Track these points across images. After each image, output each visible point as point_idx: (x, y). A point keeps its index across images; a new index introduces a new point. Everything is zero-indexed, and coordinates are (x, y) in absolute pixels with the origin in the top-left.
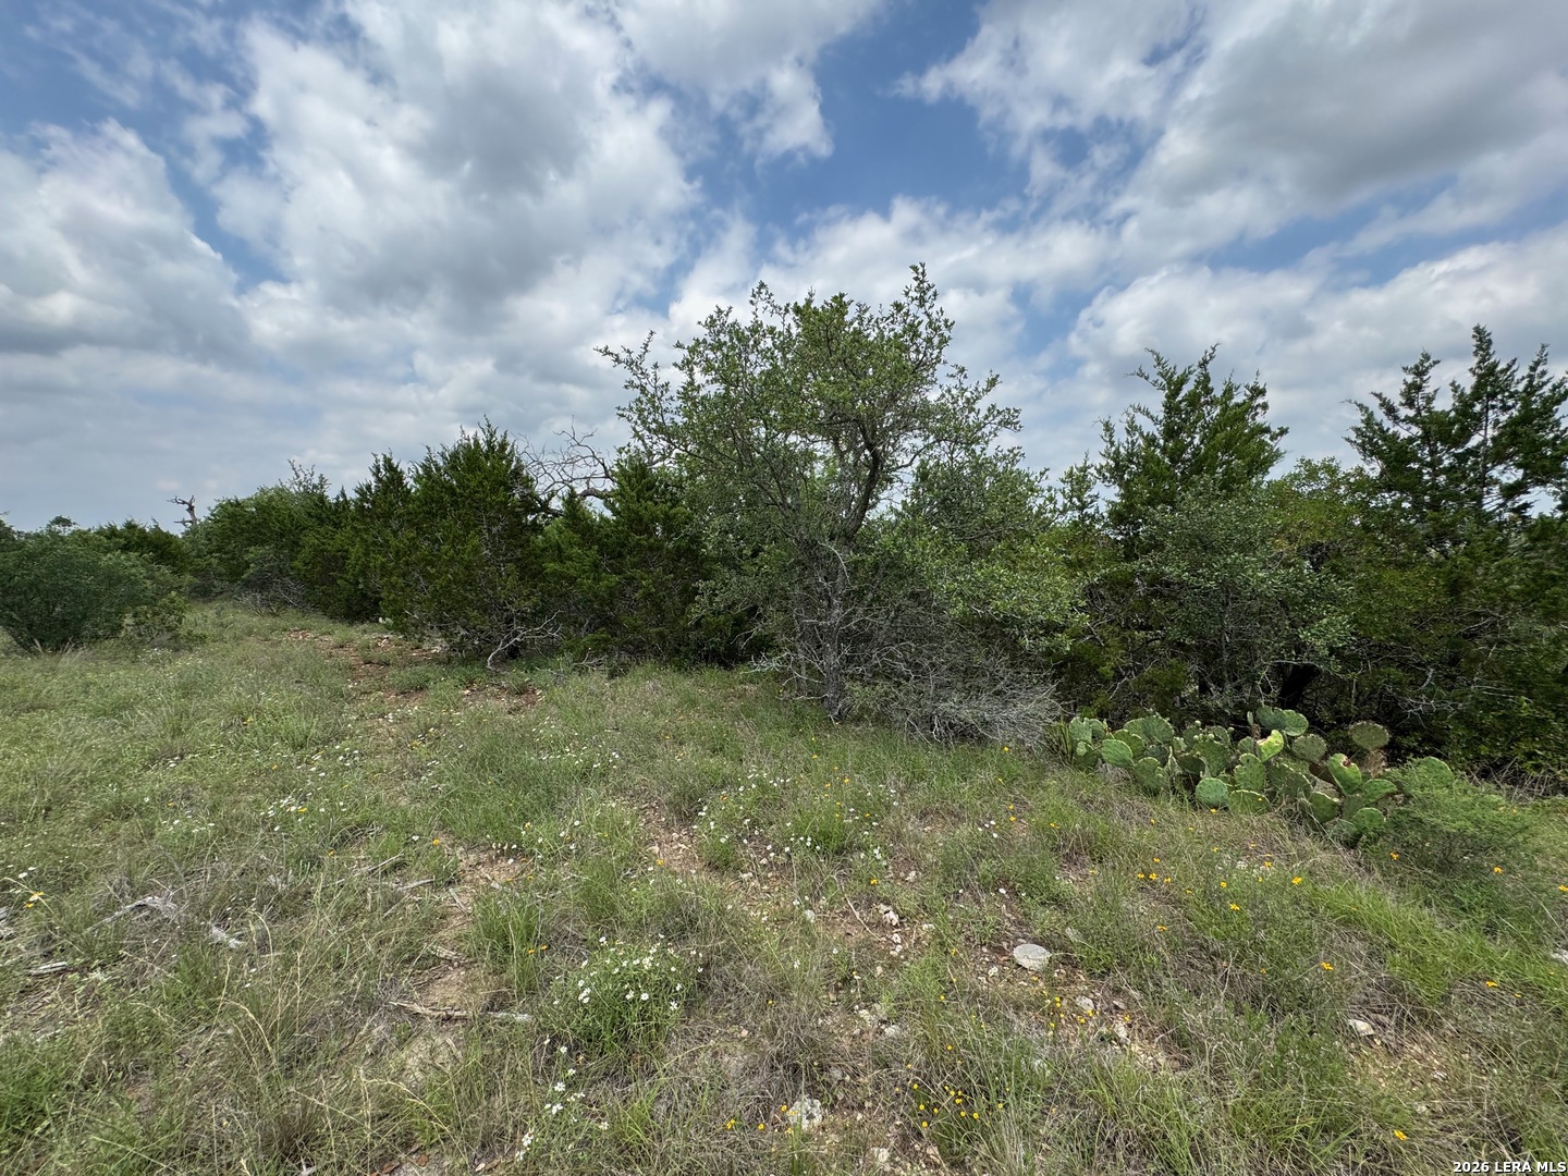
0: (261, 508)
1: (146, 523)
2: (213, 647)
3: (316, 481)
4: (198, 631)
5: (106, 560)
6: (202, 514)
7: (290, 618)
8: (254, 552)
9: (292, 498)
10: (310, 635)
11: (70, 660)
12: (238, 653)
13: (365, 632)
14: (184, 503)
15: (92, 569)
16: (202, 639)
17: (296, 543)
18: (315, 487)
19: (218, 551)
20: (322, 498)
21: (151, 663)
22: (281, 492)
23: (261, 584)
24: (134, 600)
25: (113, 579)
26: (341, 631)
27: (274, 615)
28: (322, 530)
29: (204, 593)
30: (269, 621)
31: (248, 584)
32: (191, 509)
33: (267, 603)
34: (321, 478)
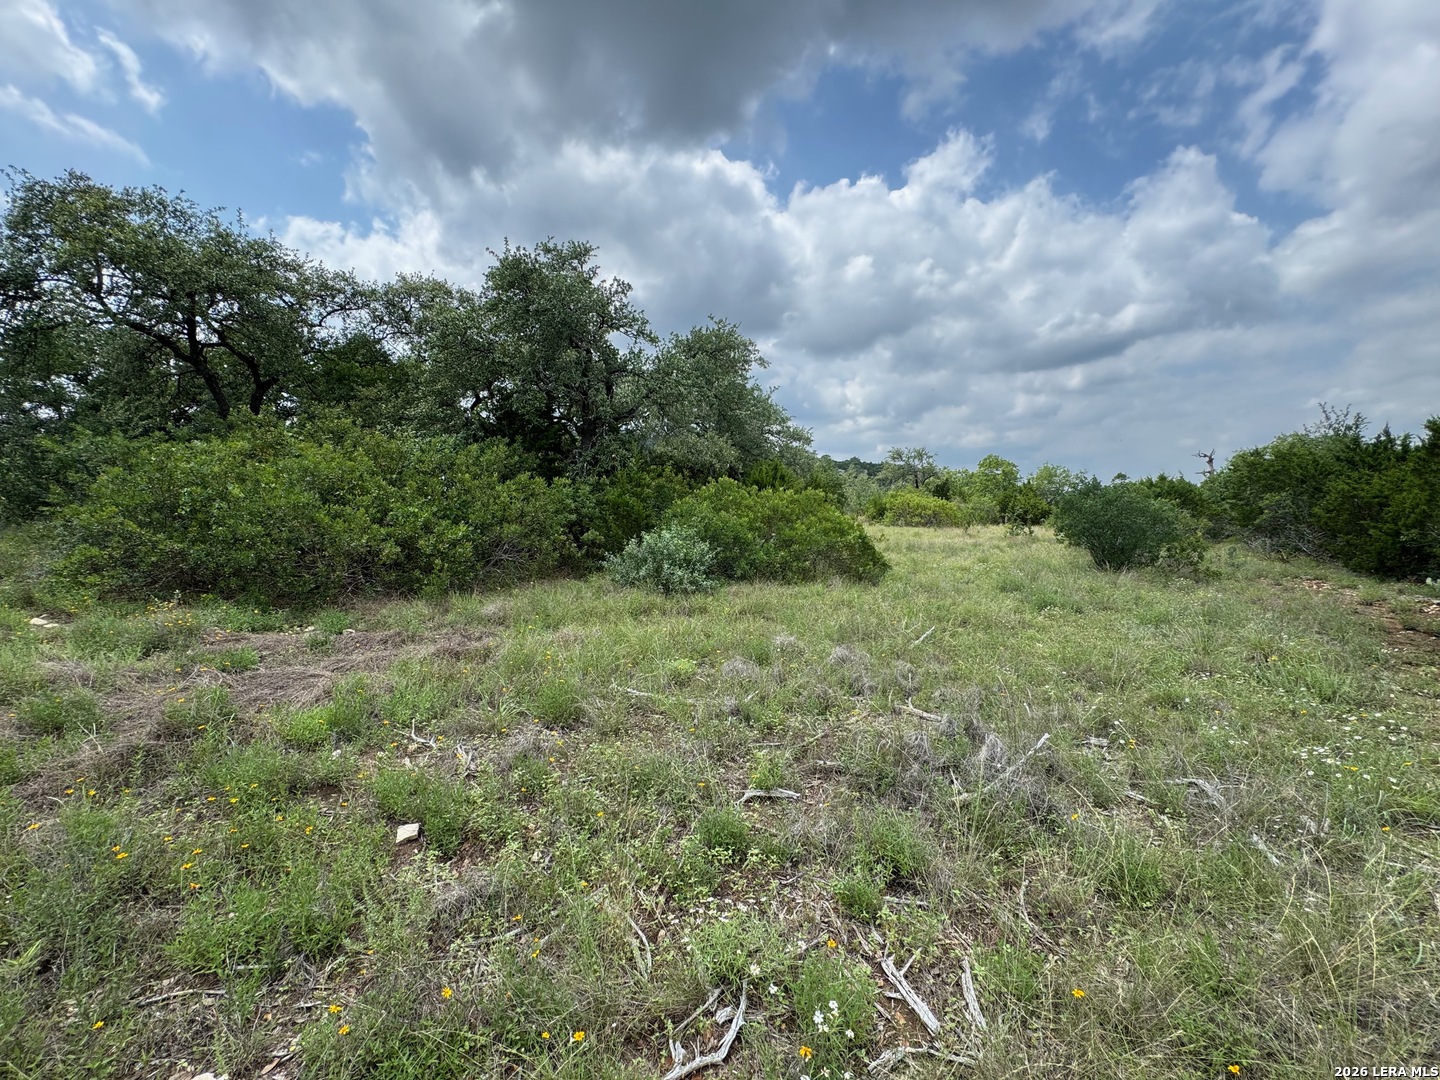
0: (1280, 455)
1: (1173, 475)
2: (1229, 584)
3: (1350, 421)
4: (1214, 568)
5: (1156, 504)
6: (1221, 465)
7: (1302, 565)
8: (1269, 499)
9: (1316, 442)
10: (1326, 586)
11: (1125, 578)
12: (1251, 593)
13: (1401, 592)
14: (1205, 456)
15: (1143, 512)
16: (1217, 575)
17: (1318, 490)
18: (1349, 428)
19: (1234, 497)
20: (1356, 440)
21: (1180, 589)
22: (1302, 440)
23: (1273, 530)
24: (1170, 537)
25: (1157, 519)
26: (1365, 587)
27: (1283, 560)
28: (1355, 475)
29: (1215, 535)
30: (1278, 567)
31: (1259, 529)
32: (1211, 461)
33: (1276, 549)
34: (1358, 417)
